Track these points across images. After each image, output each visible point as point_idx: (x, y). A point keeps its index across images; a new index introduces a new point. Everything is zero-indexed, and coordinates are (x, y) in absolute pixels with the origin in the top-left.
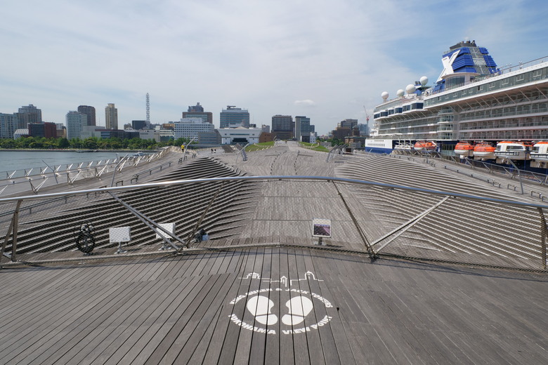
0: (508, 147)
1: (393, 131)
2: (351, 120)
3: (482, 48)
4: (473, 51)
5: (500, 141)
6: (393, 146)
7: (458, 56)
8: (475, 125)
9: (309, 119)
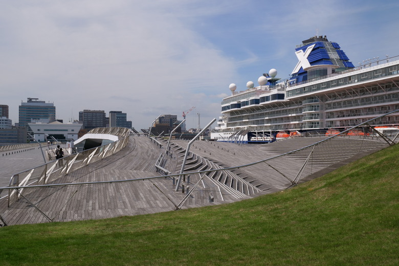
1: (245, 123)
3: (334, 43)
4: (328, 46)
6: (249, 138)
7: (314, 50)
8: (342, 114)
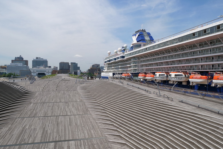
0: (159, 75)
1: (113, 69)
2: (97, 64)
3: (148, 33)
4: (145, 34)
5: (156, 72)
6: (113, 75)
7: (139, 36)
8: (146, 65)
9: (77, 64)
